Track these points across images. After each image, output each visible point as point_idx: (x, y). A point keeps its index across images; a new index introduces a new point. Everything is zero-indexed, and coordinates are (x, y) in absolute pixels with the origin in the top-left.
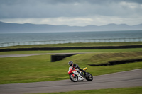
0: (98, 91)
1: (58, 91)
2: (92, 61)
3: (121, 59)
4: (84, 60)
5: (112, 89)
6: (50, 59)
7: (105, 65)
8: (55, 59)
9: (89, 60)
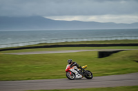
4: (130, 57)
8: (102, 55)
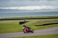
0: (39, 36)
1: (22, 36)
2: (36, 24)
3: (48, 23)
4: (33, 24)
5: (44, 35)
6: (19, 23)
7: (41, 25)
8: (21, 23)
9: (35, 24)
